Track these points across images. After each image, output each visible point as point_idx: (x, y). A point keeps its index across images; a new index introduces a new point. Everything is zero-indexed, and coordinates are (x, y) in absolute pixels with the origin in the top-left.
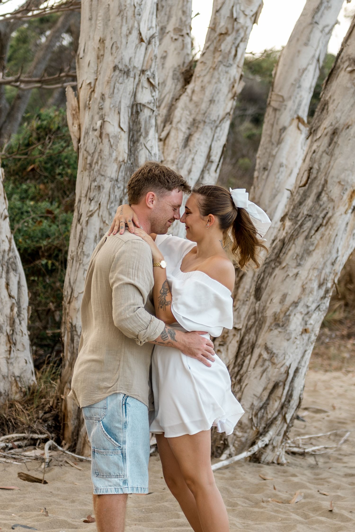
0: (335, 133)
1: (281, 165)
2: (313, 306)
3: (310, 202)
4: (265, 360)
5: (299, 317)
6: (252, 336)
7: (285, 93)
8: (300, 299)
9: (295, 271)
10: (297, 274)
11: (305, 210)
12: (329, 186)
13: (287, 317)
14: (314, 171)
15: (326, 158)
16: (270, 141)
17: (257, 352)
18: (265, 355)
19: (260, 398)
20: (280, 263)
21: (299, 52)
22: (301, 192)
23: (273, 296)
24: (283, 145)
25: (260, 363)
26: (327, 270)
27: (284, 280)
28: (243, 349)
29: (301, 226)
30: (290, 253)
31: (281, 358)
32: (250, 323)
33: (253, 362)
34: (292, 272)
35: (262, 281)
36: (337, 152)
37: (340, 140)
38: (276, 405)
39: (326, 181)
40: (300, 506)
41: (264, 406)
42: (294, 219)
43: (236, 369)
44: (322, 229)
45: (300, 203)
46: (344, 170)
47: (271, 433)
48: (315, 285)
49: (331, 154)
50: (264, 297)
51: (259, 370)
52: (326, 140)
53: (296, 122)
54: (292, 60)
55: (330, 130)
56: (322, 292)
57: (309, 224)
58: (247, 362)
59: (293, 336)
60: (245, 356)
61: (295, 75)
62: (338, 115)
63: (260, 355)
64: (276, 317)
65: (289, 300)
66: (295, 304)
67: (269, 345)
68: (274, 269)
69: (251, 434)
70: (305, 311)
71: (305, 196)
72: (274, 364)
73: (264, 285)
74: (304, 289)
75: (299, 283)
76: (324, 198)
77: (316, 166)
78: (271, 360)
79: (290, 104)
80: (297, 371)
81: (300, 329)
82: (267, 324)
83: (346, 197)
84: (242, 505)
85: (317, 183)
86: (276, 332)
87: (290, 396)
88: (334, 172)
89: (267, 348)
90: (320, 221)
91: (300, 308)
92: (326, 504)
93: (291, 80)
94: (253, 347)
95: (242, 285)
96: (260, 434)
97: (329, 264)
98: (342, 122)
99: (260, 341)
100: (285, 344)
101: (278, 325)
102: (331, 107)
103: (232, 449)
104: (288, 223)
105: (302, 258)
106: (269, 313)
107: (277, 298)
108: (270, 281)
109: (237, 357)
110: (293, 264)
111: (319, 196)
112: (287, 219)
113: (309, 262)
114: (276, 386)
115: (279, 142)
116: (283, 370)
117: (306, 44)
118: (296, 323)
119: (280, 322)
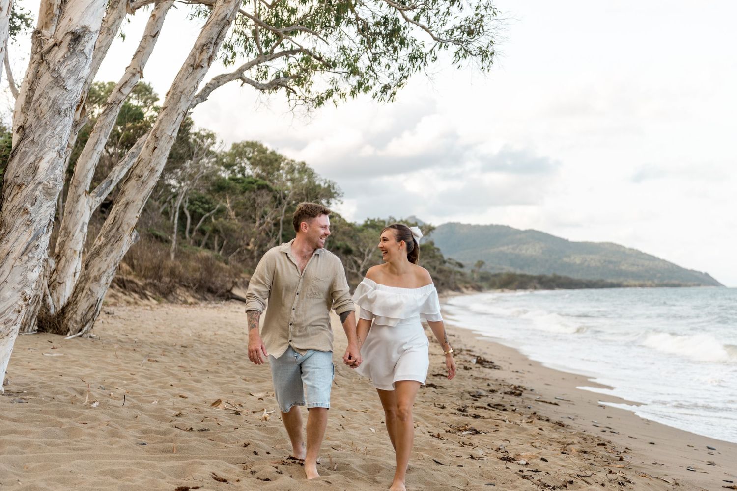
0: (127, 203)
1: (78, 212)
2: (111, 273)
3: (114, 230)
4: (89, 295)
5: (105, 277)
6: (83, 284)
7: (80, 179)
8: (106, 270)
9: (105, 259)
10: (106, 260)
11: (111, 234)
12: (123, 225)
13: (100, 277)
14: (117, 219)
15: (122, 213)
16: (73, 200)
17: (85, 292)
18: (89, 293)
19: (85, 311)
20: (99, 255)
21: (87, 162)
22: (111, 226)
23: (95, 268)
24: (79, 203)
25: (87, 296)
26: (118, 259)
27: (100, 262)
28: (77, 290)
29: (109, 240)
30: (104, 251)
31: (96, 294)
32: (82, 279)
33: (83, 295)
34: (104, 259)
35: (89, 262)
36: (127, 211)
37: (130, 207)
38: (92, 314)
39: (122, 223)
41: (86, 315)
42: (106, 237)
43: (74, 299)
44: (118, 242)
45: (110, 231)
46: (130, 219)
47: (88, 325)
48: (113, 265)
49: (125, 212)
50: (90, 268)
51: (86, 299)
52: (123, 206)
53: (85, 193)
54: (84, 165)
55: (125, 202)
56: (115, 268)
57: (113, 240)
58: (79, 295)
59: (102, 285)
60: (78, 293)
61: (85, 172)
62: (130, 196)
63: (87, 293)
64: (95, 277)
65: (101, 270)
66: (104, 272)
67: (91, 289)
68: (95, 257)
69: (79, 326)
70: (107, 275)
71: (112, 228)
72: (93, 296)
73: (90, 264)
74: (108, 266)
75: (106, 263)
76: (121, 229)
77: (118, 216)
78: (92, 295)
79: (83, 185)
80: (101, 300)
81: (105, 282)
82: (91, 280)
83: (129, 230)
85: (118, 223)
86: (94, 283)
87: (97, 310)
88: (126, 219)
89: (90, 290)
90: (118, 239)
91: (106, 274)
93: (84, 174)
94: (83, 289)
95: (60, 264)
96: (84, 326)
97: (119, 257)
98: (131, 199)
99: (87, 287)
100: (98, 288)
101: (96, 281)
102: (127, 193)
103: (71, 331)
104: (103, 239)
105: (109, 253)
106: (92, 275)
107: (96, 269)
108: (93, 262)
109: (73, 294)
110: (105, 255)
111: (118, 229)
112: (102, 237)
113: (111, 255)
114: (92, 306)
115: (77, 201)
116: (96, 299)
117: (91, 159)
118: (103, 280)
119: (97, 279)
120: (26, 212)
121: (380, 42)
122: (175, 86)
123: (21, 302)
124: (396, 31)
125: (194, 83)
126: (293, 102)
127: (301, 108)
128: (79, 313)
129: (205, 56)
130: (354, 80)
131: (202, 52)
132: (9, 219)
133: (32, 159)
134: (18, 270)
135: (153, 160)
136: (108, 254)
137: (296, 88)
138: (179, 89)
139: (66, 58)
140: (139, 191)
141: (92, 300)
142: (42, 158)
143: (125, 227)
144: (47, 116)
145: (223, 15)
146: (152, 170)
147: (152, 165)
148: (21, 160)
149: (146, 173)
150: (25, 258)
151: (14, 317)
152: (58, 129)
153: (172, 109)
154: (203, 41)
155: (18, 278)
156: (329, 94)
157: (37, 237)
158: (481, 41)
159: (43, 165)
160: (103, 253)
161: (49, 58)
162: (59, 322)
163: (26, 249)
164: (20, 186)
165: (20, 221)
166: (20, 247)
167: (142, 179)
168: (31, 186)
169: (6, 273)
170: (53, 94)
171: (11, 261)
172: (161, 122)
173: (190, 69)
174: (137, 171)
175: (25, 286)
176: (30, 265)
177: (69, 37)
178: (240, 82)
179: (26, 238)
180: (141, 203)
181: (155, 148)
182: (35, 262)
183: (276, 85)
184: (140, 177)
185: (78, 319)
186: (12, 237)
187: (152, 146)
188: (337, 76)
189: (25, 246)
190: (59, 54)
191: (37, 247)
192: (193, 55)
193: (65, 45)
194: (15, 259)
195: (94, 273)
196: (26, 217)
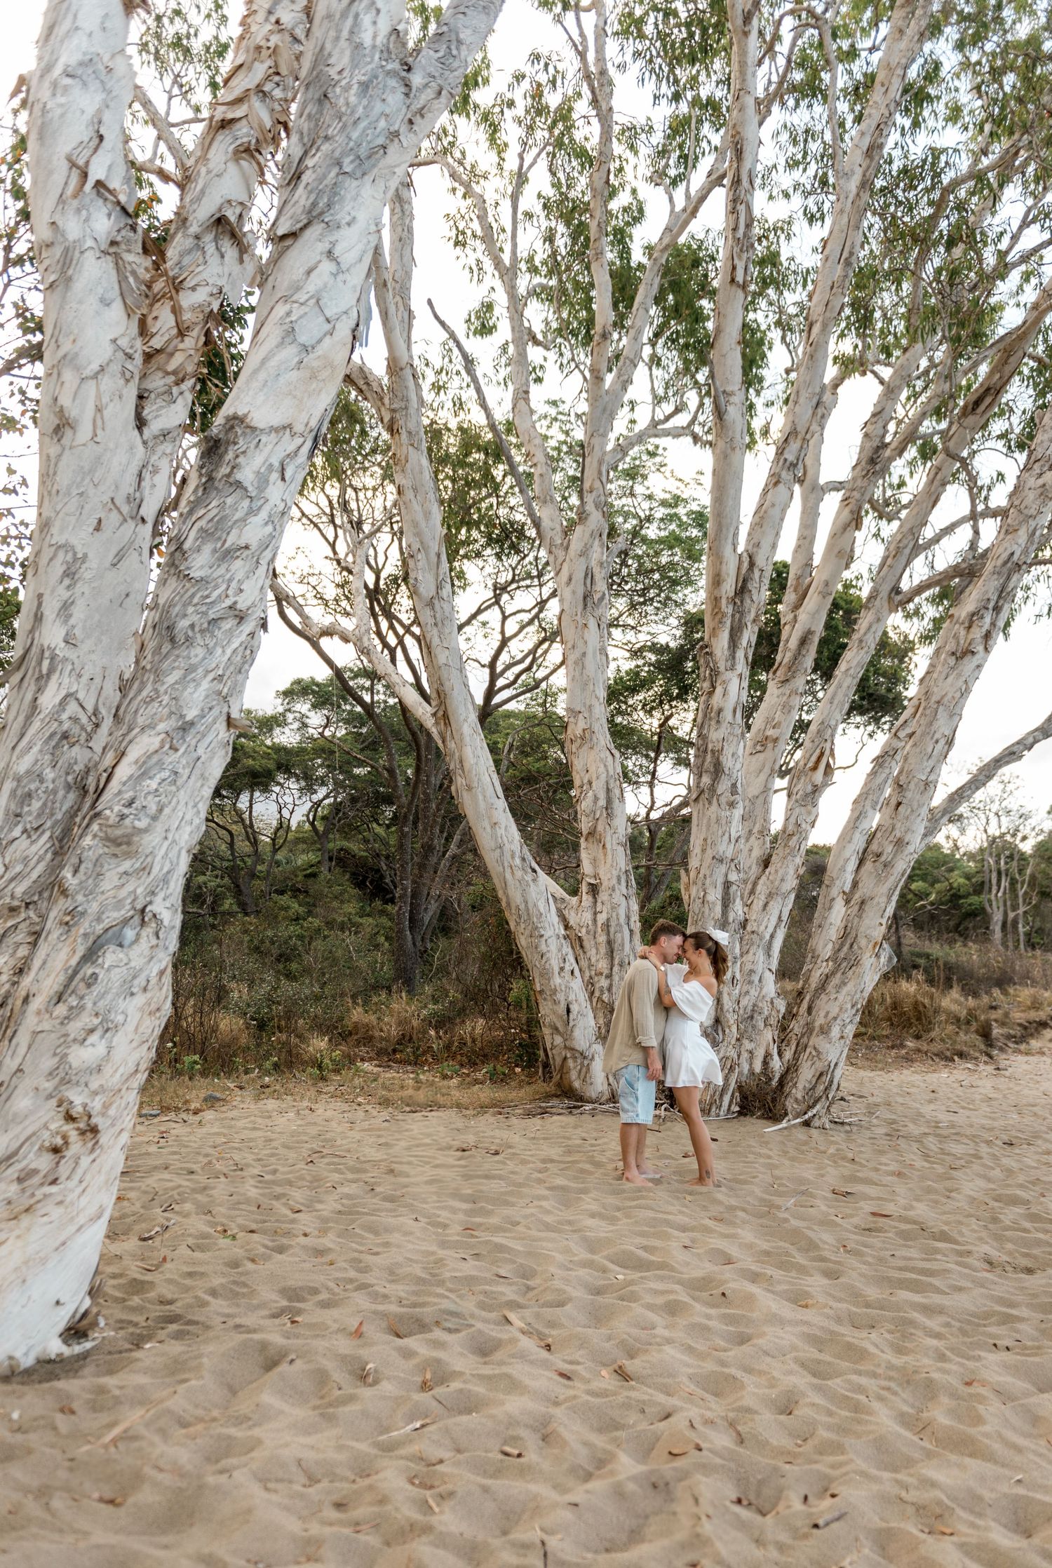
0: (862, 902)
2: (848, 1021)
3: (845, 949)
4: (814, 1057)
5: (838, 1027)
6: (805, 1040)
8: (838, 1015)
9: (835, 996)
10: (836, 998)
11: (842, 955)
12: (859, 939)
13: (830, 1027)
14: (849, 929)
15: (855, 919)
18: (815, 1053)
19: (811, 1083)
20: (825, 990)
22: (840, 941)
23: (820, 1012)
25: (811, 1058)
26: (858, 996)
27: (827, 1002)
28: (800, 1049)
29: (839, 965)
30: (832, 984)
31: (825, 1055)
32: (804, 1030)
33: (806, 1057)
34: (833, 996)
35: (813, 1002)
36: (863, 915)
37: (866, 908)
38: (822, 1087)
39: (857, 936)
40: (833, 1155)
41: (813, 1088)
42: (835, 961)
44: (854, 968)
45: (839, 950)
46: (871, 928)
47: (818, 1107)
48: (849, 1006)
49: (860, 917)
50: (814, 1012)
51: (810, 1063)
52: (857, 907)
54: (840, 852)
55: (860, 900)
56: (854, 1011)
57: (845, 964)
58: (801, 1057)
59: (834, 1040)
60: (800, 1053)
62: (864, 890)
64: (821, 1027)
65: (831, 1016)
66: (835, 1018)
67: (817, 1046)
68: (821, 994)
69: (804, 1107)
70: (842, 1024)
71: (842, 945)
72: (820, 1059)
73: (814, 1005)
74: (841, 1008)
75: (838, 1004)
76: (855, 947)
77: (850, 925)
78: (818, 1056)
80: (836, 1064)
81: (839, 1036)
82: (816, 1032)
83: (873, 946)
84: (792, 1152)
85: (850, 936)
86: (822, 1037)
87: (831, 1082)
88: (861, 929)
89: (816, 1049)
90: (852, 962)
91: (839, 1021)
92: (850, 1155)
94: (806, 1047)
96: (810, 1107)
97: (858, 992)
99: (811, 1044)
100: (828, 1046)
101: (823, 1033)
102: (862, 884)
103: (790, 1115)
104: (831, 964)
106: (817, 1024)
107: (822, 1014)
108: (818, 1002)
109: (796, 1054)
110: (834, 991)
111: (851, 946)
112: (830, 960)
113: (845, 990)
114: (821, 1074)
116: (826, 1063)
118: (835, 1032)
119: (825, 1031)
120: (64, 890)
123: (58, 1124)
125: (960, 683)
128: (800, 1085)
129: (977, 633)
131: (970, 627)
134: (46, 1043)
135: (898, 825)
136: (838, 988)
138: (934, 698)
140: (879, 879)
141: (820, 1066)
142: (124, 755)
143: (863, 942)
145: (1005, 556)
146: (899, 844)
147: (898, 833)
149: (889, 849)
150: (61, 1010)
152: (171, 679)
153: (923, 734)
154: (972, 608)
155: (48, 1063)
157: (89, 955)
160: (830, 987)
162: (774, 1100)
163: (66, 986)
165: (54, 914)
166: (51, 982)
167: (883, 859)
169: (22, 1050)
171: (32, 1017)
172: (906, 758)
173: (951, 660)
174: (874, 847)
175: (66, 1081)
176: (75, 1028)
179: (62, 958)
180: (884, 899)
181: (899, 804)
182: (85, 1020)
184: (879, 856)
185: (799, 1096)
186: (38, 957)
187: (893, 802)
189: (62, 978)
191: (90, 981)
192: (954, 636)
194: (39, 1013)
195: (820, 1021)
196: (63, 904)
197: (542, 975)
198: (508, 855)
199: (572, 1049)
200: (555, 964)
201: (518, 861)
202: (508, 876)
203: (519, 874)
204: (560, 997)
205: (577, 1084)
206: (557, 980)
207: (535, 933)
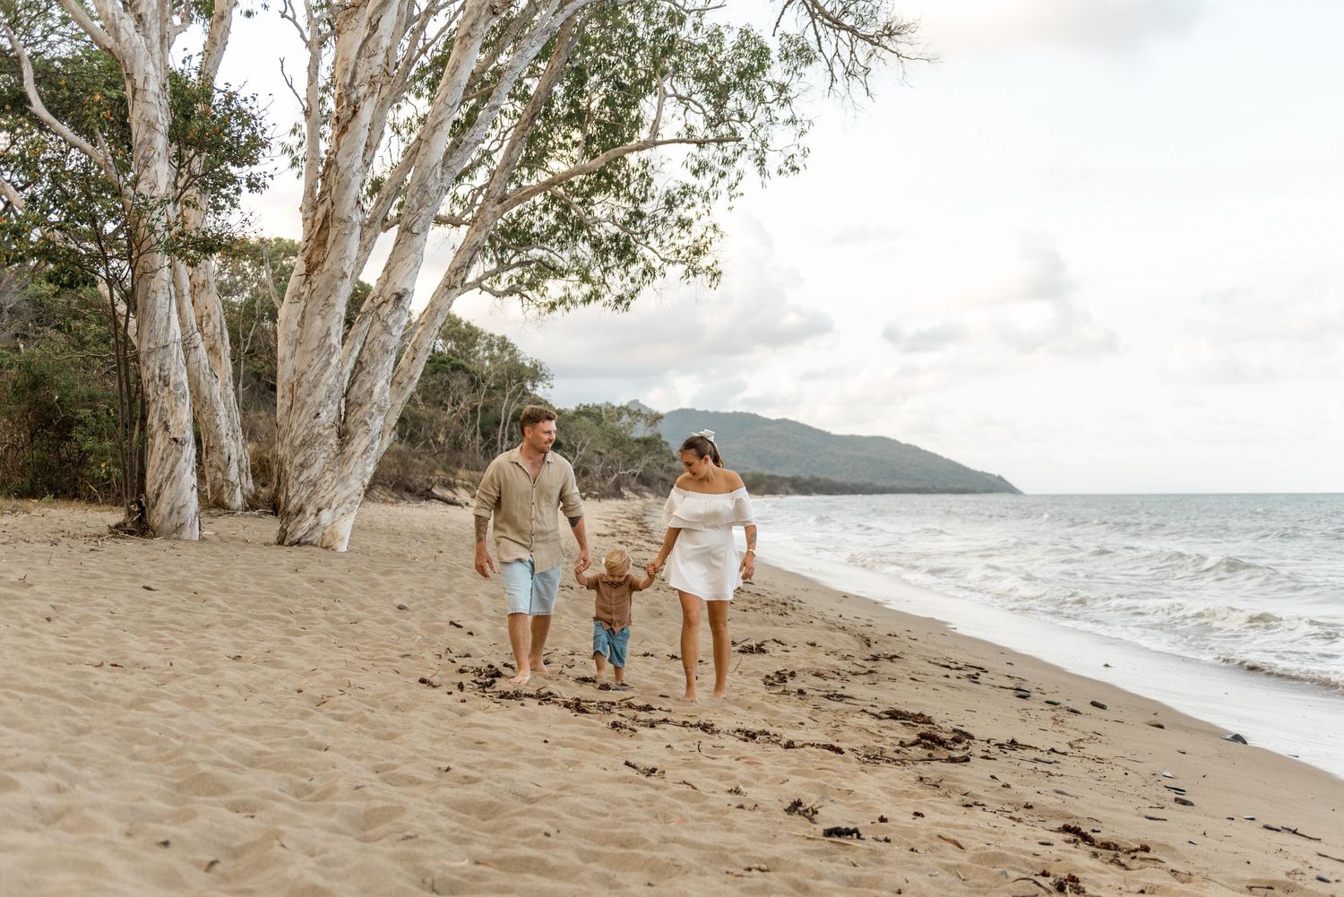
120: (366, 423)
121: (611, 257)
122: (432, 304)
124: (627, 247)
125: (449, 302)
126: (525, 307)
127: (533, 311)
129: (459, 278)
130: (586, 288)
131: (456, 275)
132: (352, 428)
133: (368, 385)
134: (360, 465)
137: (528, 293)
138: (436, 307)
139: (392, 312)
142: (375, 385)
144: (379, 355)
145: (474, 242)
146: (411, 378)
147: (411, 373)
148: (360, 386)
150: (364, 457)
151: (356, 499)
153: (429, 325)
154: (458, 265)
155: (360, 471)
156: (562, 301)
157: (373, 442)
158: (704, 261)
159: (377, 390)
161: (380, 311)
164: (360, 405)
165: (361, 430)
166: (361, 449)
168: (369, 406)
170: (382, 338)
171: (355, 459)
172: (419, 335)
173: (446, 290)
177: (394, 297)
178: (479, 290)
179: (365, 442)
182: (371, 459)
183: (511, 292)
186: (356, 441)
187: (411, 357)
188: (570, 284)
190: (387, 309)
191: (372, 449)
192: (448, 277)
193: (391, 302)
196: (365, 427)
197: (215, 437)
198: (202, 367)
199: (227, 481)
200: (224, 431)
201: (208, 371)
202: (202, 378)
203: (208, 378)
204: (226, 450)
205: (227, 501)
206: (225, 441)
207: (214, 413)
